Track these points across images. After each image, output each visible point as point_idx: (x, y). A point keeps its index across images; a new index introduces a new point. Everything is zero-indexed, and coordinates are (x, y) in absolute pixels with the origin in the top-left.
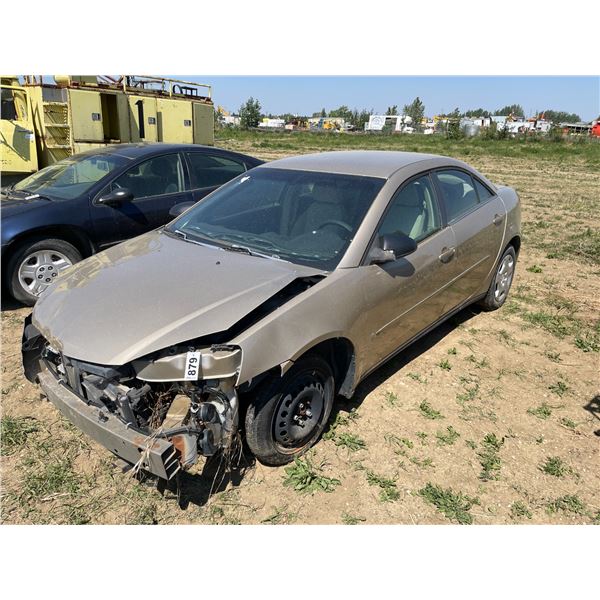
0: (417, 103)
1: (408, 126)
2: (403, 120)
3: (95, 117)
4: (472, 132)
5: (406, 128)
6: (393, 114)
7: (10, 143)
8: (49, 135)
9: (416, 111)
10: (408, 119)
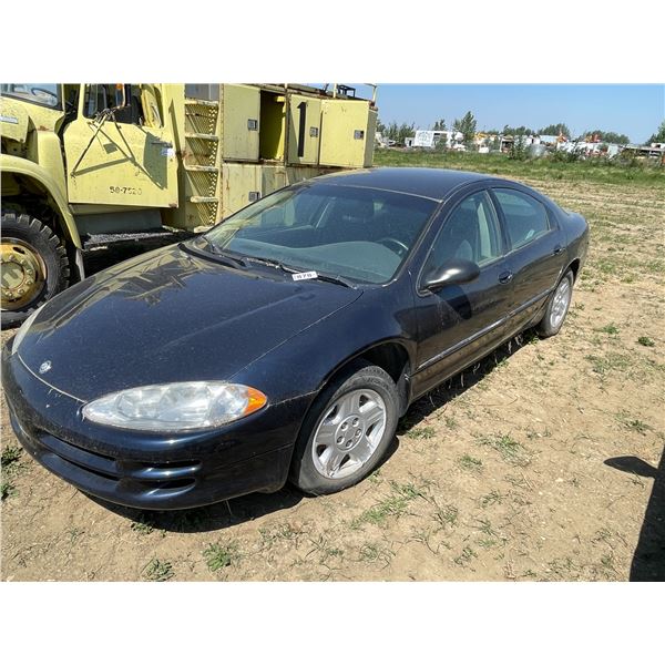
0: (469, 117)
1: (459, 143)
2: (453, 136)
3: (251, 125)
4: (538, 152)
5: (457, 146)
6: (442, 130)
7: (140, 161)
8: (189, 151)
9: (467, 126)
10: (459, 135)
